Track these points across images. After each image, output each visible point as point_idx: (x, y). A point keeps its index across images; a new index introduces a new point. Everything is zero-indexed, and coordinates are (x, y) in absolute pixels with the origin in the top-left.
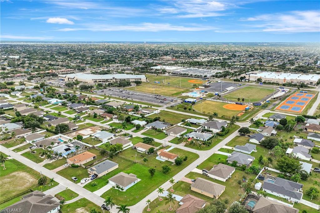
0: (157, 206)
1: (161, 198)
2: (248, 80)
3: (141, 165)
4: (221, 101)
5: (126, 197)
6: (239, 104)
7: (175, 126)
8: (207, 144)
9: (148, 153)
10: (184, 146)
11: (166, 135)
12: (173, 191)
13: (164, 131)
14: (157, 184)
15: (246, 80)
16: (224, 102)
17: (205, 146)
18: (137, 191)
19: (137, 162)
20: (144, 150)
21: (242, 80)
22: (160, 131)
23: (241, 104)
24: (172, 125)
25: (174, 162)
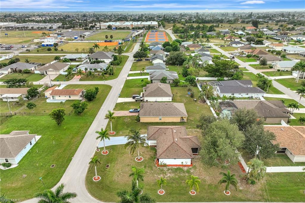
0: (108, 166)
1: (105, 150)
2: (99, 27)
3: (26, 117)
4: (87, 42)
5: (25, 176)
6: (108, 42)
7: (47, 65)
8: (110, 73)
9: (28, 98)
10: (80, 81)
11: (43, 75)
12: (113, 133)
13: (35, 71)
14: (77, 133)
15: (97, 28)
16: (91, 41)
17: (107, 75)
18: (46, 155)
19: (13, 113)
20: (17, 95)
21: (93, 28)
22: (29, 73)
23: (111, 41)
24: (44, 65)
25: (81, 99)
